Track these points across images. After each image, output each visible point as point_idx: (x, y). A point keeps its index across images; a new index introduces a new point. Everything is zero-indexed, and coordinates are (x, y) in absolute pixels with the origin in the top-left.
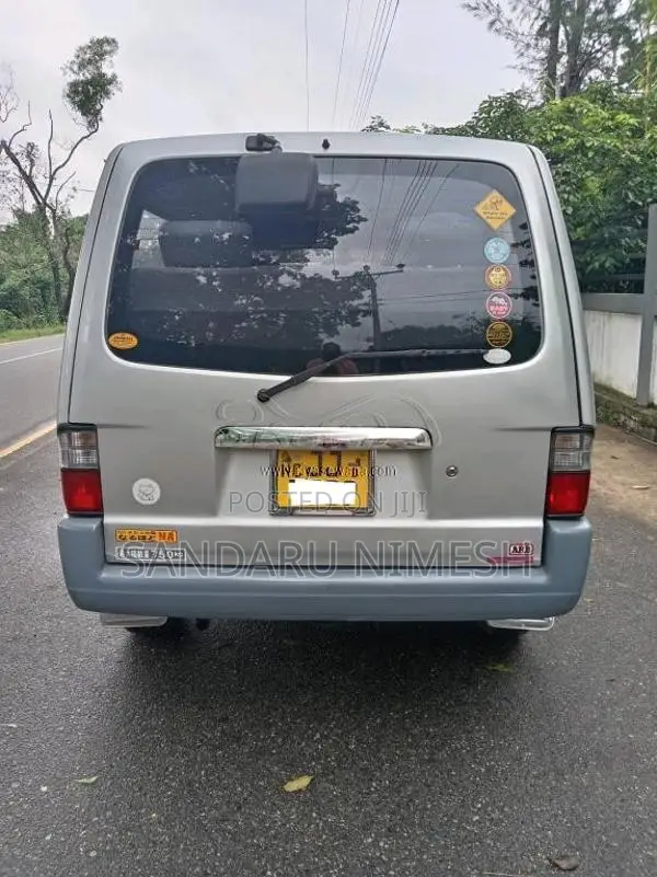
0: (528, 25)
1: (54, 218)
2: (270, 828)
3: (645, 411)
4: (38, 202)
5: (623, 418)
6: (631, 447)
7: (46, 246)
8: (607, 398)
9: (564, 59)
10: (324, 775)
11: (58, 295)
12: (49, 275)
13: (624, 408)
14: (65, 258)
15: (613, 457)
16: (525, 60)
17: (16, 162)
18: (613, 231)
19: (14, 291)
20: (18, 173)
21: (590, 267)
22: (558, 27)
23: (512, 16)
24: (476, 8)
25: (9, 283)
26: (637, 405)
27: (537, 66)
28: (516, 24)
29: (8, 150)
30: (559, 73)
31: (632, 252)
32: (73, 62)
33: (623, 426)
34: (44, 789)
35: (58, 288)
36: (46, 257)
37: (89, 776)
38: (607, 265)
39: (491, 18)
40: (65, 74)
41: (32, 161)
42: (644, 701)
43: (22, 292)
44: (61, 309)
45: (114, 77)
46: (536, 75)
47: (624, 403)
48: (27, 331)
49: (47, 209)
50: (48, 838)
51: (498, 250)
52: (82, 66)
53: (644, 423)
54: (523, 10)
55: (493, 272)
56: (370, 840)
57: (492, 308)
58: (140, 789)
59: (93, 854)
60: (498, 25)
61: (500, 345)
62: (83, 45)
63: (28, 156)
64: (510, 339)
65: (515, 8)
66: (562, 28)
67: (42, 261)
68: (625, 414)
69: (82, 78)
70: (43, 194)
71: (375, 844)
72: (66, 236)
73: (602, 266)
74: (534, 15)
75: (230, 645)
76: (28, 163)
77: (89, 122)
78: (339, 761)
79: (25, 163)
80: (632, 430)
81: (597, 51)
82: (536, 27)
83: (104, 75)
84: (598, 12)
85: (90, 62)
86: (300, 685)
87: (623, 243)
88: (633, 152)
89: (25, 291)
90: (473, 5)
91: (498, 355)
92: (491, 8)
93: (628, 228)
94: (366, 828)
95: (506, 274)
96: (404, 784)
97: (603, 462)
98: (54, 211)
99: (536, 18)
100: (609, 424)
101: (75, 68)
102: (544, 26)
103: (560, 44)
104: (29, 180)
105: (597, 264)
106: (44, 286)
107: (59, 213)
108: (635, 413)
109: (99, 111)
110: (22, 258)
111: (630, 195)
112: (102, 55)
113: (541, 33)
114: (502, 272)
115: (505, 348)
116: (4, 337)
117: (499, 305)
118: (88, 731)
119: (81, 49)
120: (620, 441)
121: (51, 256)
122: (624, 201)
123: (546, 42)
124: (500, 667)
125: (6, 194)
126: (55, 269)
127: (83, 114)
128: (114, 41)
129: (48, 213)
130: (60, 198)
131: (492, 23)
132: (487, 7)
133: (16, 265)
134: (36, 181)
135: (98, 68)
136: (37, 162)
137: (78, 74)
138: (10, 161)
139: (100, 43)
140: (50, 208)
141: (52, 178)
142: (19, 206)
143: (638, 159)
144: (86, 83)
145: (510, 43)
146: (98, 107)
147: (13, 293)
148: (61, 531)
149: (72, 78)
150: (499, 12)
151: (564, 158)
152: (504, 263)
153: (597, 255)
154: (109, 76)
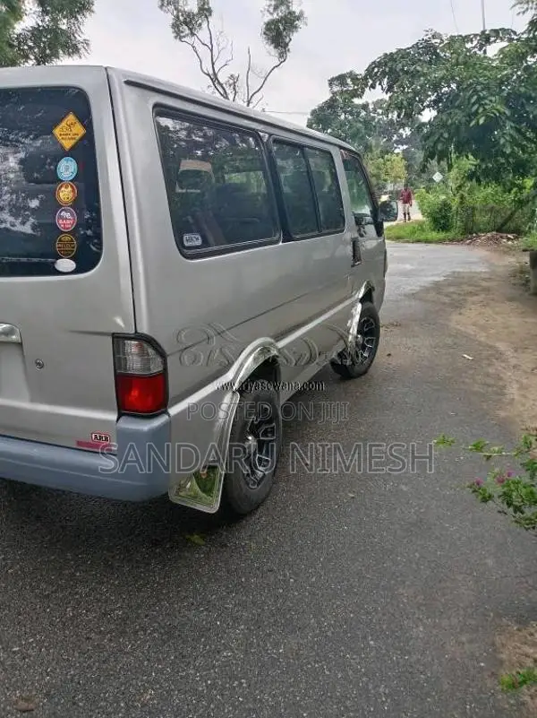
32: (270, 5)
40: (263, 15)
45: (302, 13)
51: (67, 168)
52: (276, 7)
55: (63, 189)
57: (61, 221)
61: (66, 255)
64: (75, 249)
69: (276, 17)
77: (280, 54)
83: (294, 12)
91: (66, 264)
95: (73, 191)
101: (271, 9)
109: (287, 45)
114: (70, 189)
115: (71, 258)
117: (66, 219)
127: (275, 47)
135: (289, 8)
137: (273, 14)
144: (278, 21)
146: (287, 40)
149: (268, 18)
152: (71, 181)
154: (298, 13)
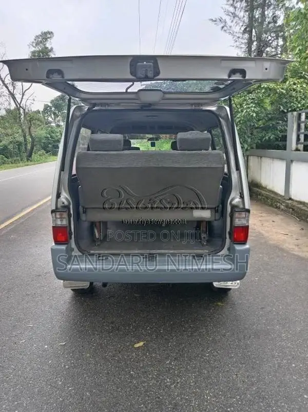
0: (238, 28)
1: (24, 113)
2: (131, 359)
3: (287, 202)
4: (17, 106)
5: (279, 204)
6: (281, 217)
7: (21, 126)
8: (272, 195)
9: (255, 43)
10: (151, 341)
11: (26, 148)
12: (21, 139)
13: (279, 200)
14: (30, 131)
15: (273, 221)
16: (238, 43)
17: (7, 87)
18: (274, 123)
19: (5, 146)
20: (8, 92)
21: (265, 138)
22: (252, 30)
23: (232, 24)
24: (215, 21)
25: (4, 142)
26: (285, 199)
27: (243, 46)
28: (233, 28)
29: (3, 82)
30: (253, 49)
31: (283, 132)
32: (33, 42)
33: (278, 208)
34: (46, 347)
35: (26, 144)
36: (20, 131)
37: (63, 343)
38: (272, 138)
39: (222, 25)
40: (29, 48)
41: (14, 87)
42: (275, 315)
43: (9, 147)
44: (28, 154)
45: (52, 49)
46: (243, 50)
47: (279, 198)
48: (11, 165)
49: (21, 109)
50: (50, 362)
52: (37, 44)
53: (287, 206)
54: (236, 22)
56: (168, 362)
58: (82, 346)
59: (67, 367)
60: (225, 28)
62: (37, 35)
63: (12, 85)
65: (232, 21)
66: (254, 30)
67: (18, 132)
68: (279, 203)
69: (37, 49)
70: (19, 102)
71: (170, 363)
72: (30, 121)
73: (269, 138)
74: (241, 24)
75: (113, 297)
76: (12, 88)
78: (157, 337)
79: (11, 88)
80: (282, 210)
81: (269, 40)
82: (243, 29)
83: (47, 48)
84: (269, 23)
85: (41, 42)
86: (141, 311)
87: (278, 128)
88: (282, 89)
89: (11, 147)
90: (214, 19)
92: (222, 21)
93: (280, 122)
94: (167, 358)
96: (181, 344)
97: (268, 223)
98: (24, 110)
99: (242, 26)
100: (273, 207)
101: (34, 45)
102: (245, 29)
103: (253, 37)
104: (12, 95)
105: (267, 137)
106: (20, 144)
107: (27, 111)
108: (283, 202)
110: (9, 131)
111: (282, 107)
112: (46, 39)
113: (245, 32)
116: (2, 168)
118: (60, 327)
119: (37, 36)
120: (277, 214)
121: (23, 131)
122: (279, 110)
123: (247, 36)
124: (219, 304)
125: (3, 102)
126: (25, 137)
128: (52, 32)
129: (22, 111)
130: (27, 104)
131: (223, 27)
132: (220, 21)
133: (7, 135)
134: (16, 96)
135: (45, 45)
136: (16, 87)
137: (35, 48)
138: (4, 87)
139: (45, 33)
140: (23, 108)
141: (23, 95)
142: (8, 107)
143: (284, 92)
144: (39, 52)
145: (230, 37)
147: (5, 148)
148: (52, 250)
149: (33, 49)
150: (226, 23)
151: (252, 91)
153: (267, 133)
154: (50, 48)
